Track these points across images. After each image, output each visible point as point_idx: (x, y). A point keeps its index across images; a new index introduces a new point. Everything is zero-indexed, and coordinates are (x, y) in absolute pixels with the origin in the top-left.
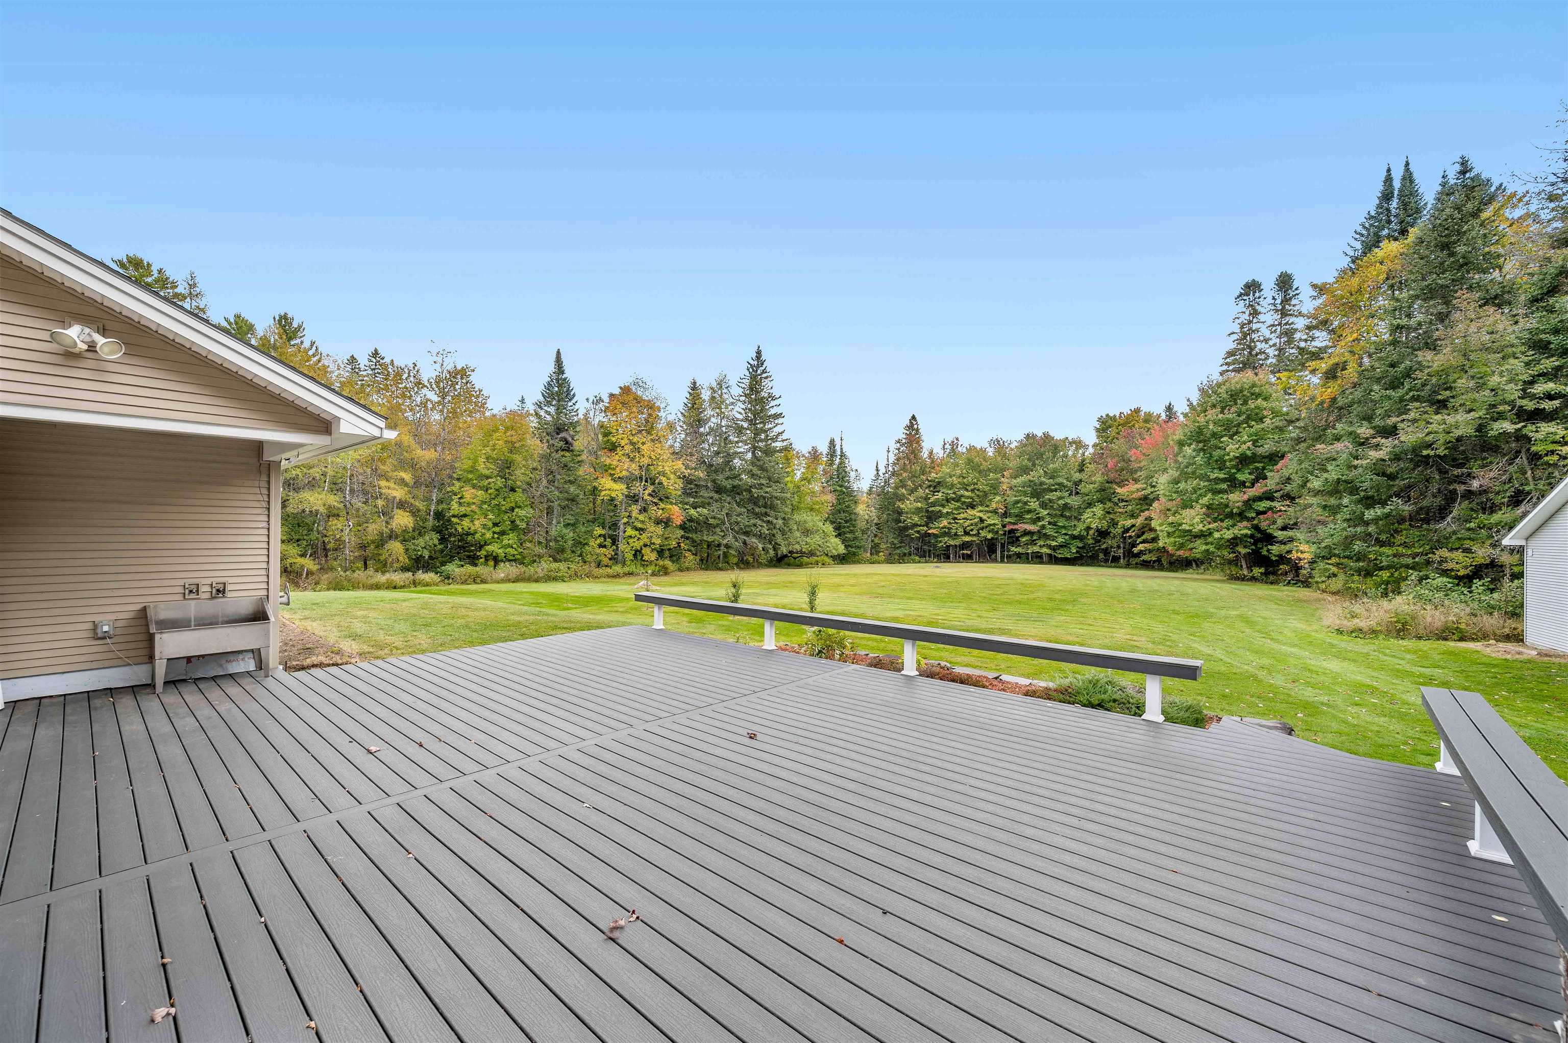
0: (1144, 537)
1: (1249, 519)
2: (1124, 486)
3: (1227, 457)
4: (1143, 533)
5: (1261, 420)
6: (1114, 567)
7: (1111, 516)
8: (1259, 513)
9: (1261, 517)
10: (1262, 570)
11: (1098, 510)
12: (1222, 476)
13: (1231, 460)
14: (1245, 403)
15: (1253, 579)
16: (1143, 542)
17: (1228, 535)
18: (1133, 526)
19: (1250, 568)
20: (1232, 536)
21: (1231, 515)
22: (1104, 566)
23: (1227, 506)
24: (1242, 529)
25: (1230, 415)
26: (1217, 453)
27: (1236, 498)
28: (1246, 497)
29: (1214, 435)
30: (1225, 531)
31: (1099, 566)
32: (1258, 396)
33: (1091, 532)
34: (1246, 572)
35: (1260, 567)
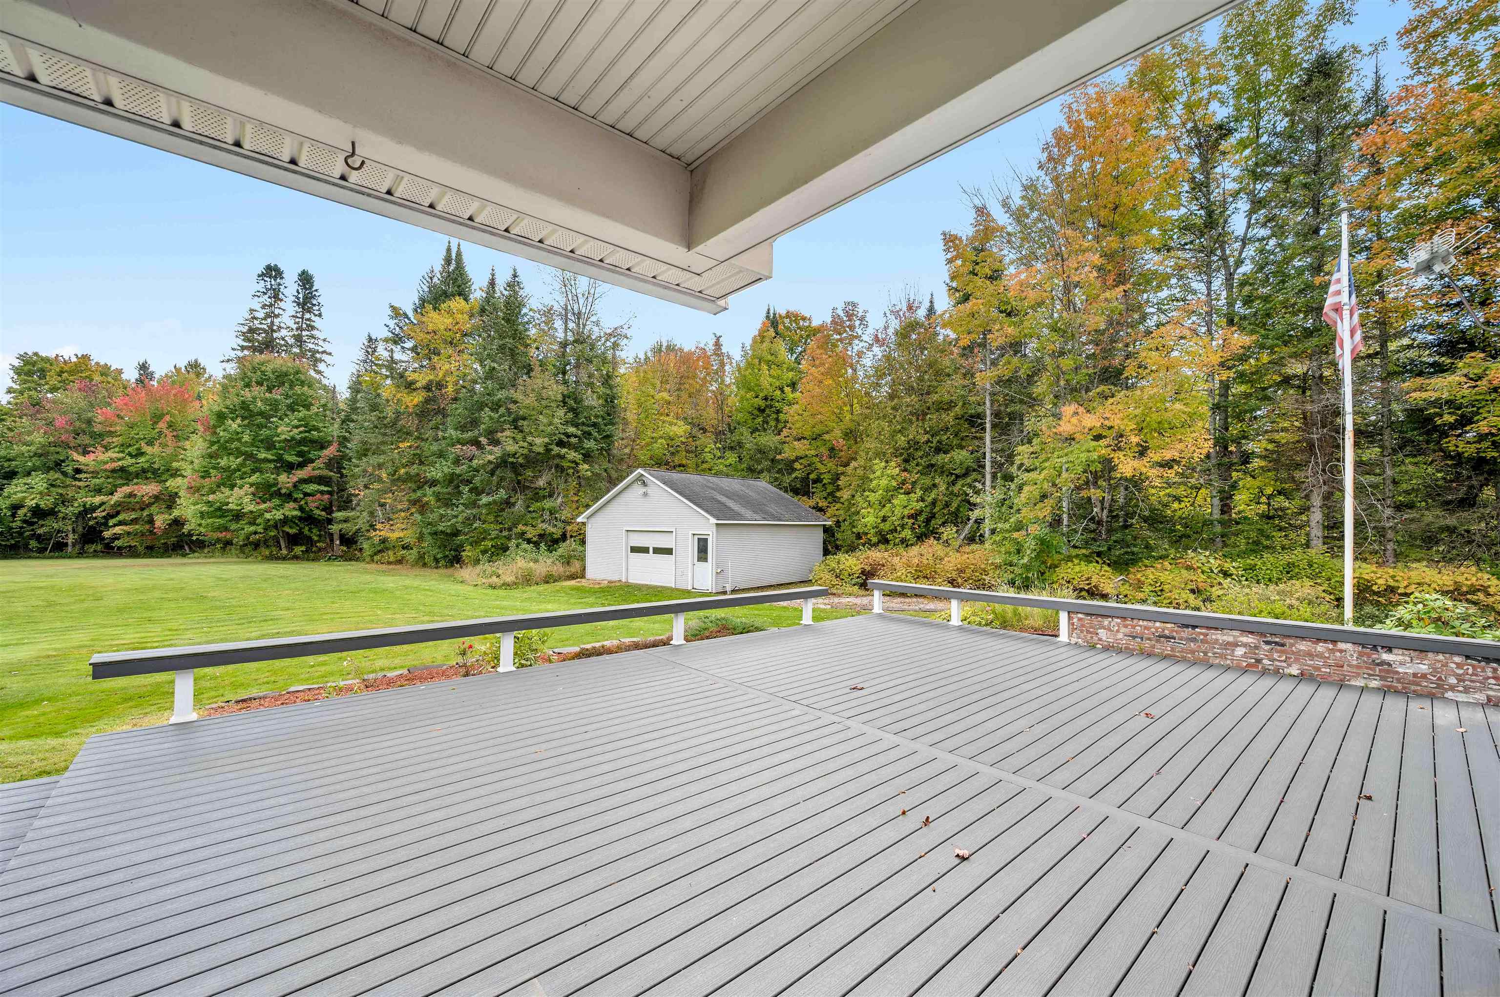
0: (120, 517)
1: (295, 500)
2: (89, 452)
3: (276, 439)
4: (118, 513)
5: (308, 407)
6: (57, 558)
7: (60, 491)
8: (306, 494)
9: (310, 499)
10: (303, 548)
11: (39, 481)
12: (270, 457)
13: (279, 442)
14: (292, 387)
15: (296, 558)
16: (120, 523)
17: (278, 515)
18: (103, 504)
19: (290, 550)
20: (282, 517)
21: (278, 494)
22: (38, 558)
23: (276, 484)
24: (290, 510)
25: (277, 395)
26: (265, 432)
27: (285, 480)
28: (295, 479)
29: (261, 414)
30: (274, 512)
31: (30, 557)
32: (302, 383)
33: (21, 512)
34: (284, 552)
35: (301, 545)
